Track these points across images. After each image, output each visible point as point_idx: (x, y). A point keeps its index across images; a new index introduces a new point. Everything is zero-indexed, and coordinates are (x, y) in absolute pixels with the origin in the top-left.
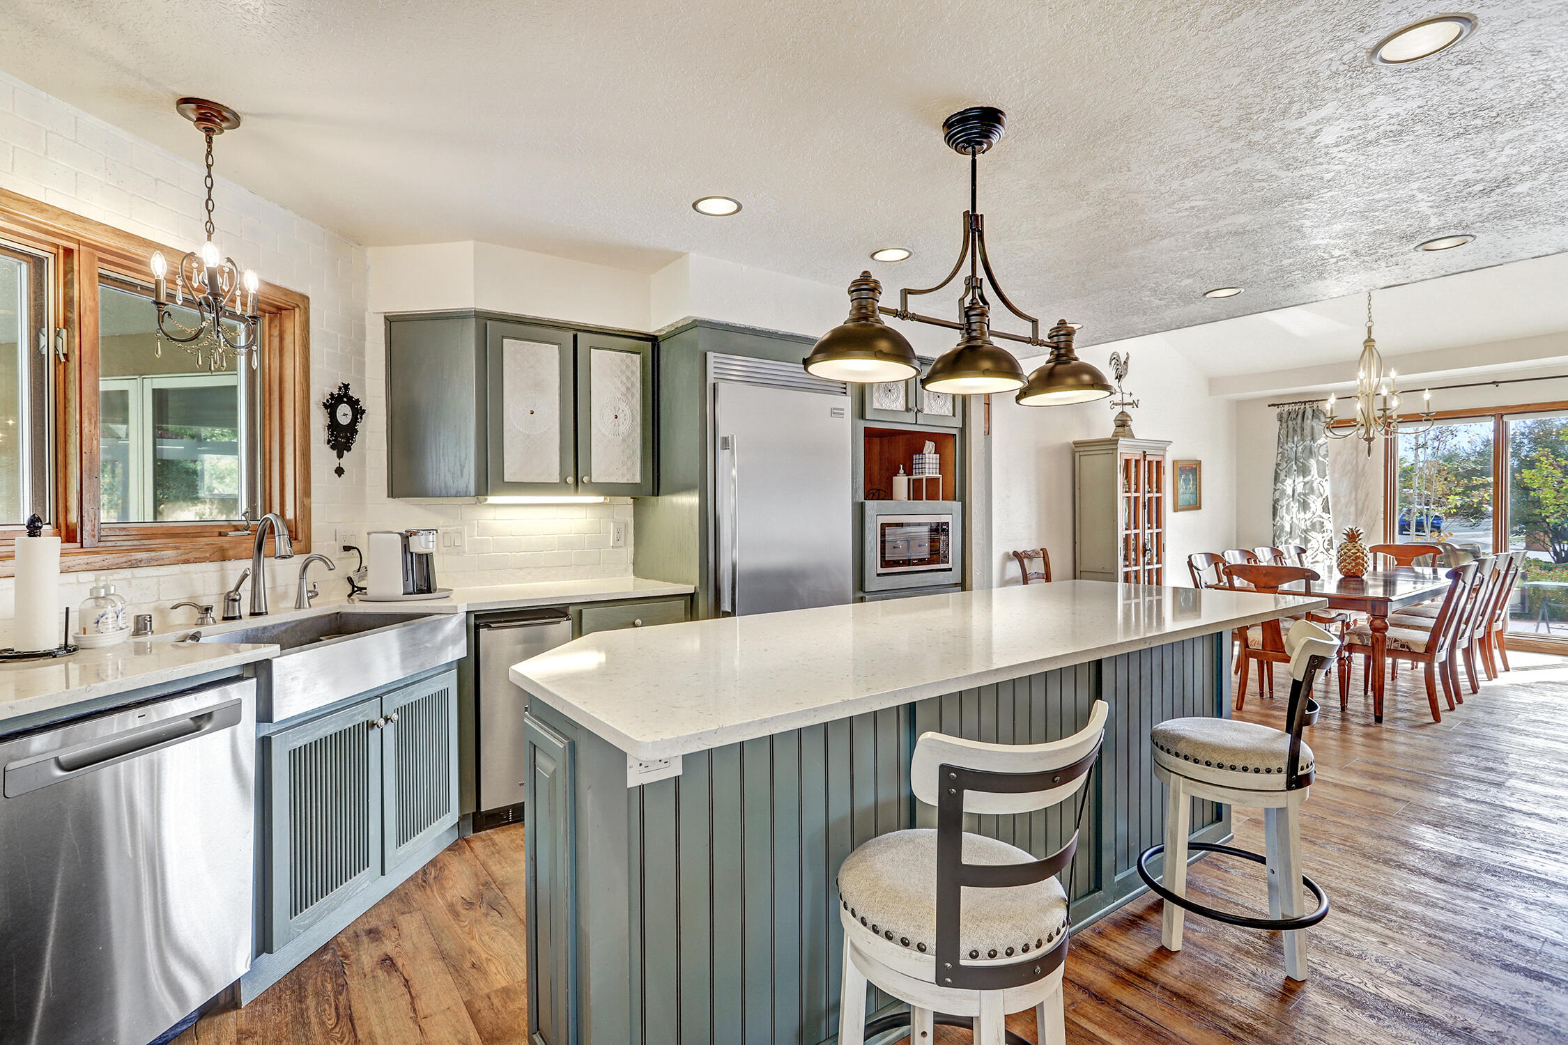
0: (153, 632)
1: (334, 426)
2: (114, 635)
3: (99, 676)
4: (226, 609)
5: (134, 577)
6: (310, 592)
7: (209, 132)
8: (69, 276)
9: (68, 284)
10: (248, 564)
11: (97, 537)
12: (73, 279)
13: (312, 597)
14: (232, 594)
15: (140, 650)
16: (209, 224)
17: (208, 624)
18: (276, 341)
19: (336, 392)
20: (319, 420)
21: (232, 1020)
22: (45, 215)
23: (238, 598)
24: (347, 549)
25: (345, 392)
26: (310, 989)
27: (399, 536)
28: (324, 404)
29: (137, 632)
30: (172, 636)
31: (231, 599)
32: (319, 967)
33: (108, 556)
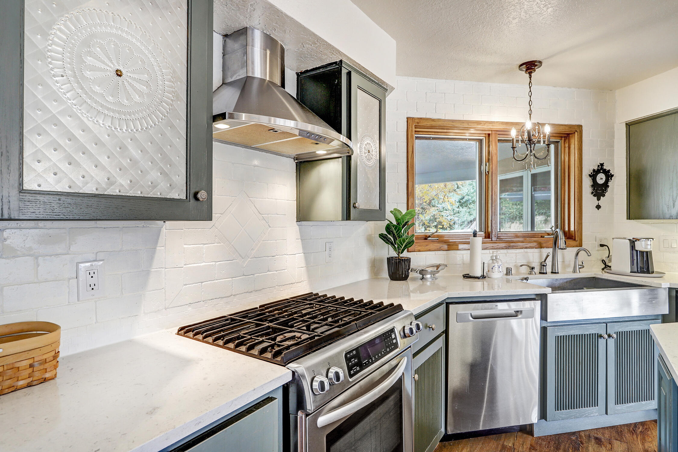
0: (512, 275)
1: (595, 185)
2: (497, 274)
3: (493, 288)
4: (541, 269)
5: (507, 253)
6: (580, 265)
7: (530, 73)
8: (489, 143)
9: (489, 146)
10: (550, 250)
11: (496, 237)
12: (490, 144)
13: (581, 268)
14: (543, 263)
15: (508, 281)
16: (530, 111)
17: (533, 274)
18: (567, 149)
19: (596, 168)
20: (587, 183)
21: (530, 439)
22: (481, 125)
23: (545, 265)
24: (602, 245)
25: (602, 167)
26: (562, 447)
27: (628, 241)
28: (590, 175)
29: (507, 274)
30: (518, 277)
31: (543, 265)
32: (568, 440)
33: (499, 244)
